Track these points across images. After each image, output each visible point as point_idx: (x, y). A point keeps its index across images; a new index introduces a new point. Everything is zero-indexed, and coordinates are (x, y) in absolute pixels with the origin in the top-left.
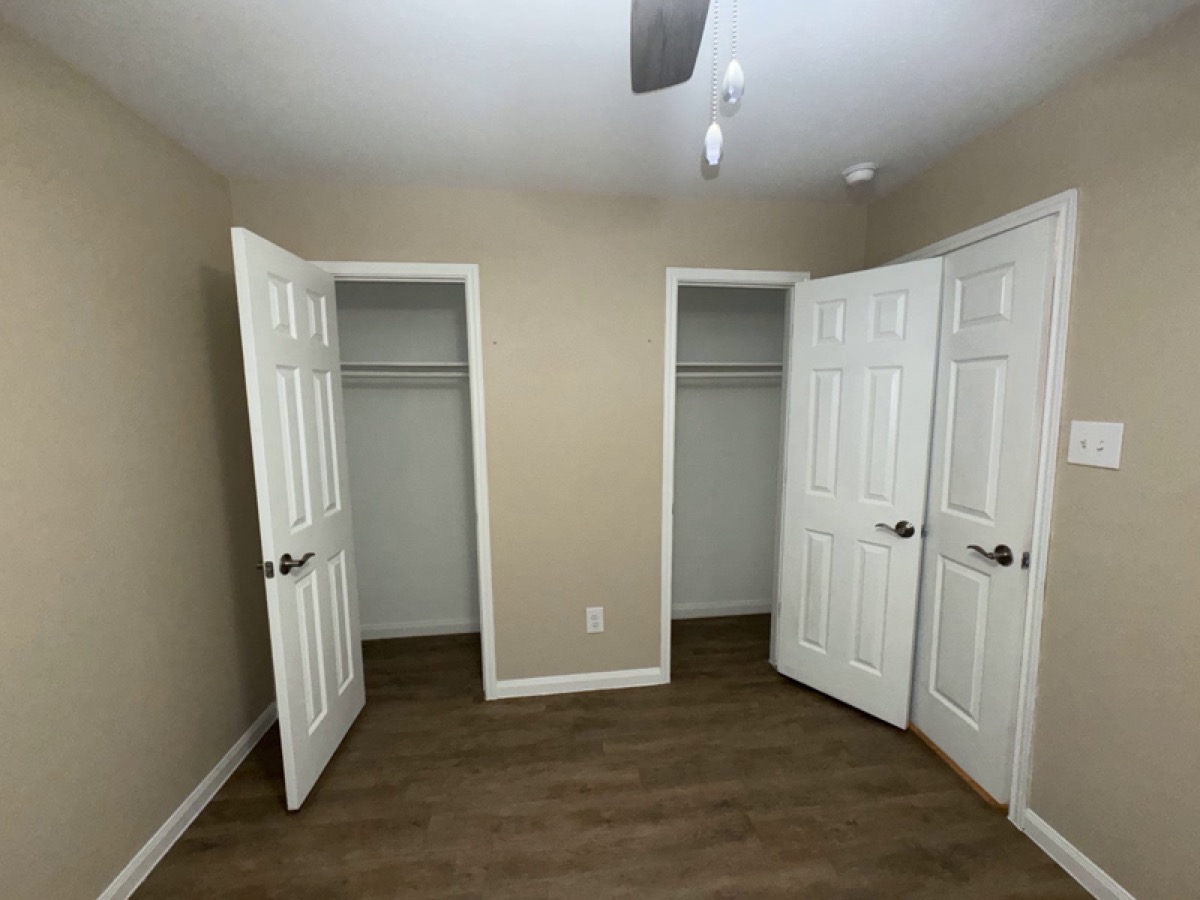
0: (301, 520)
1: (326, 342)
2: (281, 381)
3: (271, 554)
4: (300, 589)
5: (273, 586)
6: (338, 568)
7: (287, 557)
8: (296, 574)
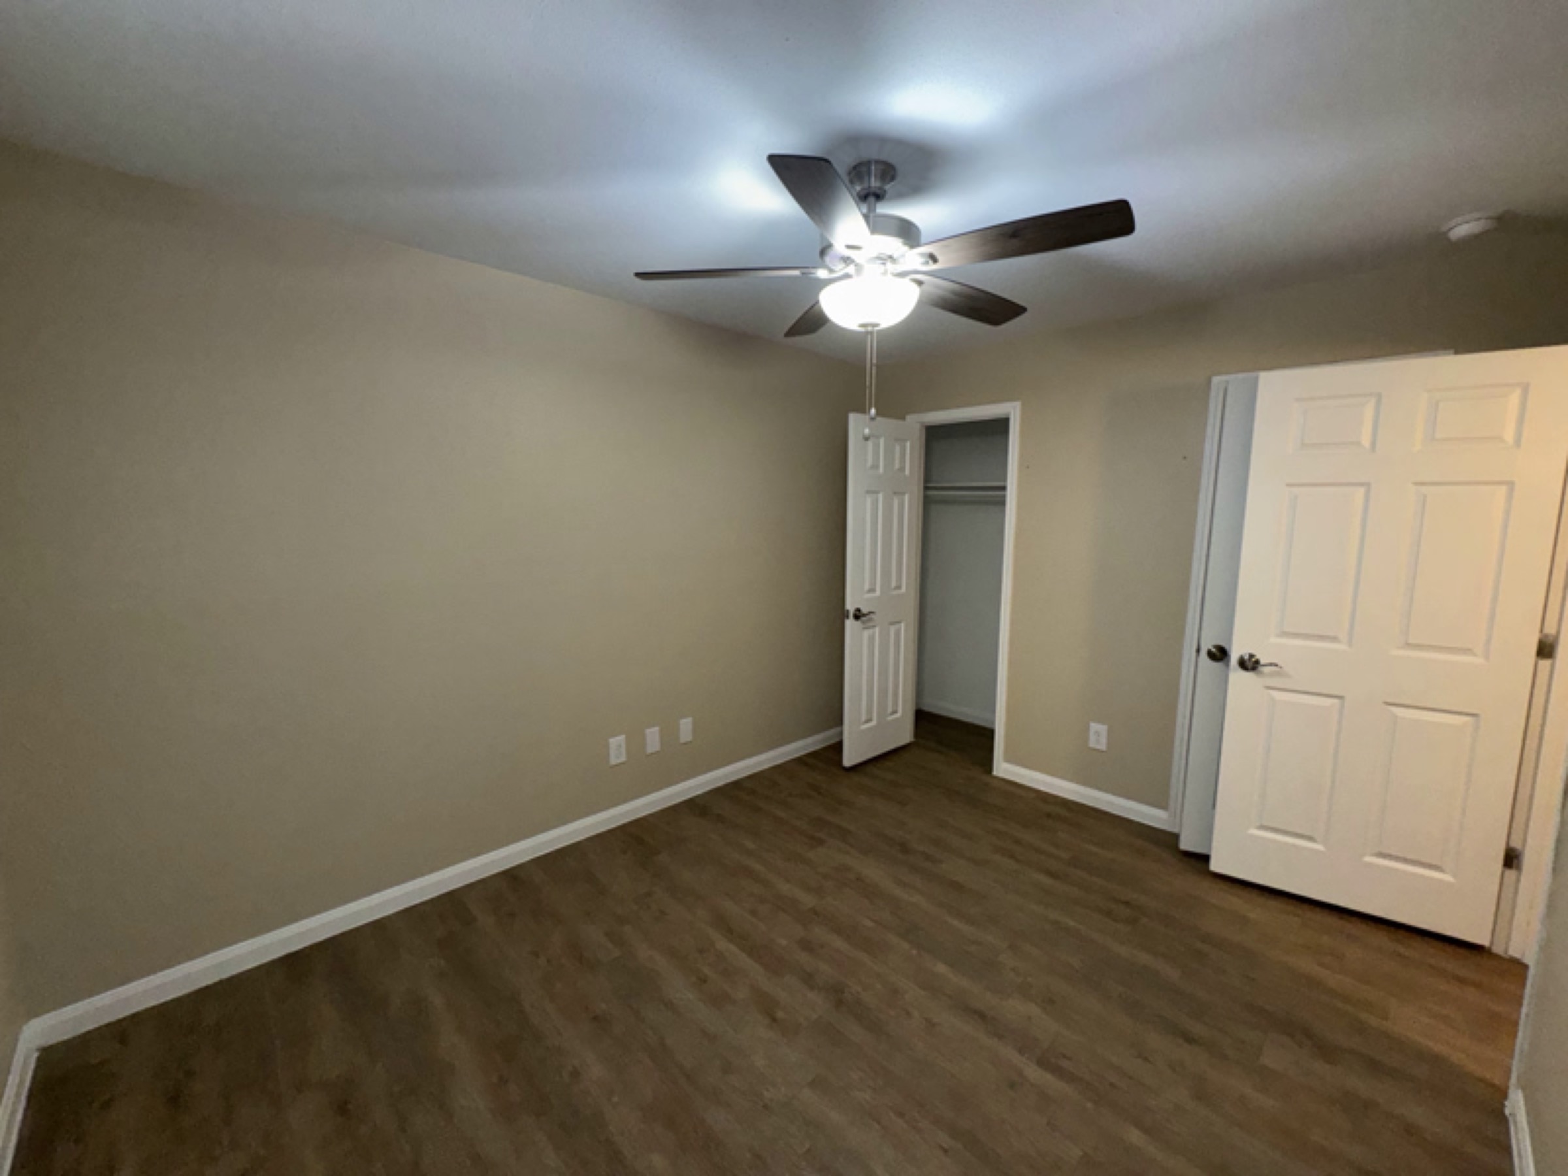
0: (872, 590)
1: (907, 472)
2: (869, 500)
3: (850, 606)
4: (866, 633)
5: (850, 624)
6: (898, 634)
7: (858, 610)
8: (864, 622)
